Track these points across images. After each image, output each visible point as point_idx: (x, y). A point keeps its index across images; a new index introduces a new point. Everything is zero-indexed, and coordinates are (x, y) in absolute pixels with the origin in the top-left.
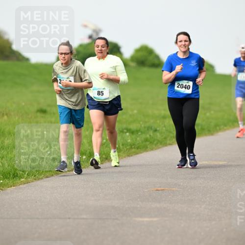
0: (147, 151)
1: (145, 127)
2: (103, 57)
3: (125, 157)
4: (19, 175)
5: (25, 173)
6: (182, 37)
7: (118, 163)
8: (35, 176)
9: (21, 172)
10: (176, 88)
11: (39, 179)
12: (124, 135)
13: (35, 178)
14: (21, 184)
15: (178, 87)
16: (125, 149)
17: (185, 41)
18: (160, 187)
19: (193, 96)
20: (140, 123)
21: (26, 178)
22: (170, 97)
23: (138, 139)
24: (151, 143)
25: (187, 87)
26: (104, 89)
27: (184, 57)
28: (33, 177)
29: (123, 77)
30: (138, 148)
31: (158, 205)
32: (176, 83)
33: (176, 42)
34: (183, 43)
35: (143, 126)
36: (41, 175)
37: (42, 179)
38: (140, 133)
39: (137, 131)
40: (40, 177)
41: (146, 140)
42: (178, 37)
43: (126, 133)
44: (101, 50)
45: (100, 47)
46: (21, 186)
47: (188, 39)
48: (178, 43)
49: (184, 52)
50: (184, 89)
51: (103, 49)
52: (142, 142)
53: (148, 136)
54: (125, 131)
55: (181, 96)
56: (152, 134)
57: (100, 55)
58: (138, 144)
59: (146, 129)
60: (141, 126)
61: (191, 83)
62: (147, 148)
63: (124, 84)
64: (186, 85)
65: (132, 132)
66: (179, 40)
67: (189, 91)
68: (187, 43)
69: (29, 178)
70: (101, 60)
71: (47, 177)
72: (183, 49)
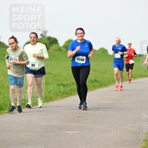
0: (72, 96)
1: (71, 83)
2: (35, 44)
3: (60, 99)
6: (79, 31)
7: (42, 105)
10: (76, 60)
12: (60, 87)
15: (77, 60)
16: (60, 95)
17: (81, 33)
18: (79, 115)
19: (86, 65)
20: (68, 81)
22: (73, 66)
23: (67, 89)
24: (74, 91)
25: (82, 60)
26: (35, 63)
27: (81, 42)
29: (46, 56)
30: (67, 94)
31: (78, 125)
32: (76, 58)
33: (76, 34)
34: (80, 35)
35: (70, 82)
38: (68, 86)
39: (67, 85)
41: (71, 90)
42: (77, 31)
43: (61, 86)
44: (33, 40)
47: (83, 32)
48: (77, 35)
49: (81, 40)
50: (81, 61)
51: (34, 39)
52: (69, 91)
53: (72, 88)
54: (60, 85)
55: (79, 65)
56: (74, 87)
57: (33, 43)
58: (67, 92)
59: (71, 84)
60: (69, 82)
61: (85, 58)
62: (72, 94)
63: (47, 60)
64: (82, 59)
65: (64, 86)
66: (77, 33)
67: (84, 62)
68: (82, 35)
70: (34, 46)
72: (80, 38)
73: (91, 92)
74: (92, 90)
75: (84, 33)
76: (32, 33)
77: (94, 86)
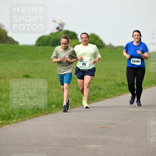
4: (11, 117)
5: (16, 116)
6: (136, 33)
8: (22, 118)
9: (13, 116)
11: (24, 120)
13: (22, 119)
14: (13, 123)
17: (138, 35)
21: (16, 120)
28: (21, 118)
33: (133, 36)
34: (136, 37)
36: (26, 117)
37: (27, 120)
40: (26, 119)
42: (134, 33)
44: (85, 40)
45: (84, 38)
46: (13, 125)
48: (134, 36)
50: (136, 62)
51: (86, 39)
57: (85, 43)
66: (134, 35)
68: (139, 37)
69: (18, 119)
71: (30, 119)
72: (137, 40)
73: (118, 97)
74: (118, 96)
75: (141, 35)
76: (83, 34)
77: (121, 90)
